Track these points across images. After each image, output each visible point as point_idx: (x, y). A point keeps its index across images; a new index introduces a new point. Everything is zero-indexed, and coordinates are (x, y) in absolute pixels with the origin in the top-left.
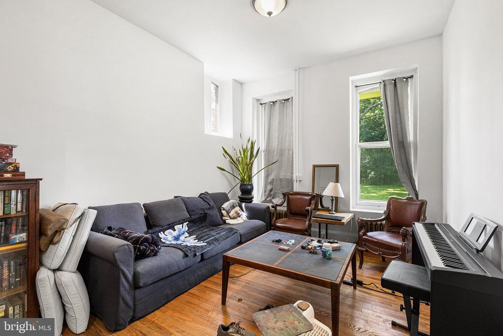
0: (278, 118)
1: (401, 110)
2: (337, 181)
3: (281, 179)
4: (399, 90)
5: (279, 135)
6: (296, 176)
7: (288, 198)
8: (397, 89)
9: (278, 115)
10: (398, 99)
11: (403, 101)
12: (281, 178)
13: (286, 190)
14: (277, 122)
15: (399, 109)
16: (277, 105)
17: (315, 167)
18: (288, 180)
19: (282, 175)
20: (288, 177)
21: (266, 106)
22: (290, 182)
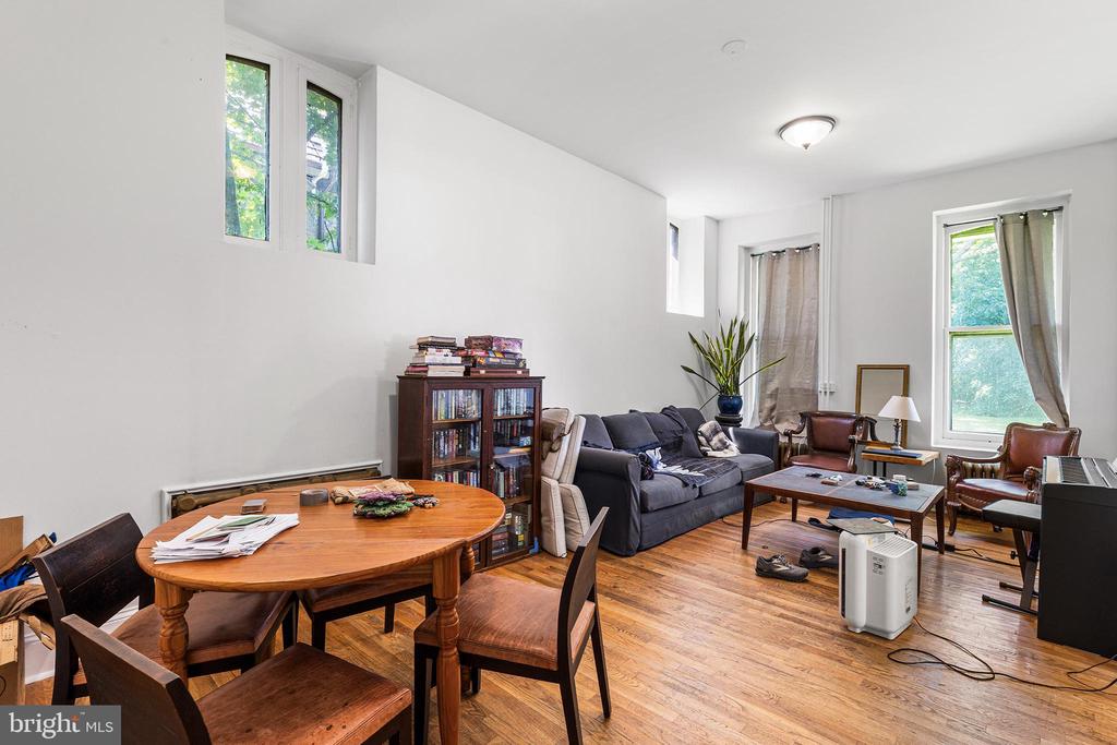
0: (787, 282)
1: (1037, 269)
2: (906, 393)
3: (792, 389)
4: (1033, 233)
5: (788, 310)
6: (825, 385)
7: (811, 422)
8: (1029, 231)
9: (787, 276)
10: (1031, 249)
11: (1041, 254)
12: (792, 386)
13: (804, 409)
14: (786, 287)
15: (1034, 268)
16: (786, 258)
17: (861, 368)
18: (805, 390)
19: (795, 382)
20: (806, 387)
21: (763, 260)
22: (813, 395)
